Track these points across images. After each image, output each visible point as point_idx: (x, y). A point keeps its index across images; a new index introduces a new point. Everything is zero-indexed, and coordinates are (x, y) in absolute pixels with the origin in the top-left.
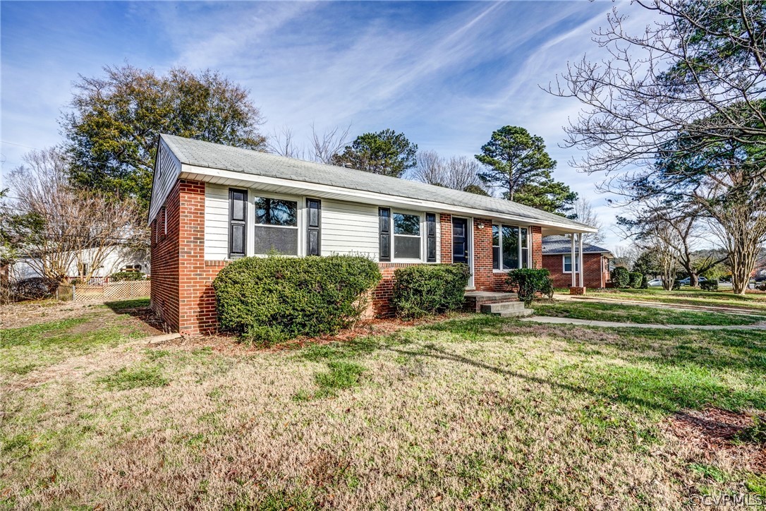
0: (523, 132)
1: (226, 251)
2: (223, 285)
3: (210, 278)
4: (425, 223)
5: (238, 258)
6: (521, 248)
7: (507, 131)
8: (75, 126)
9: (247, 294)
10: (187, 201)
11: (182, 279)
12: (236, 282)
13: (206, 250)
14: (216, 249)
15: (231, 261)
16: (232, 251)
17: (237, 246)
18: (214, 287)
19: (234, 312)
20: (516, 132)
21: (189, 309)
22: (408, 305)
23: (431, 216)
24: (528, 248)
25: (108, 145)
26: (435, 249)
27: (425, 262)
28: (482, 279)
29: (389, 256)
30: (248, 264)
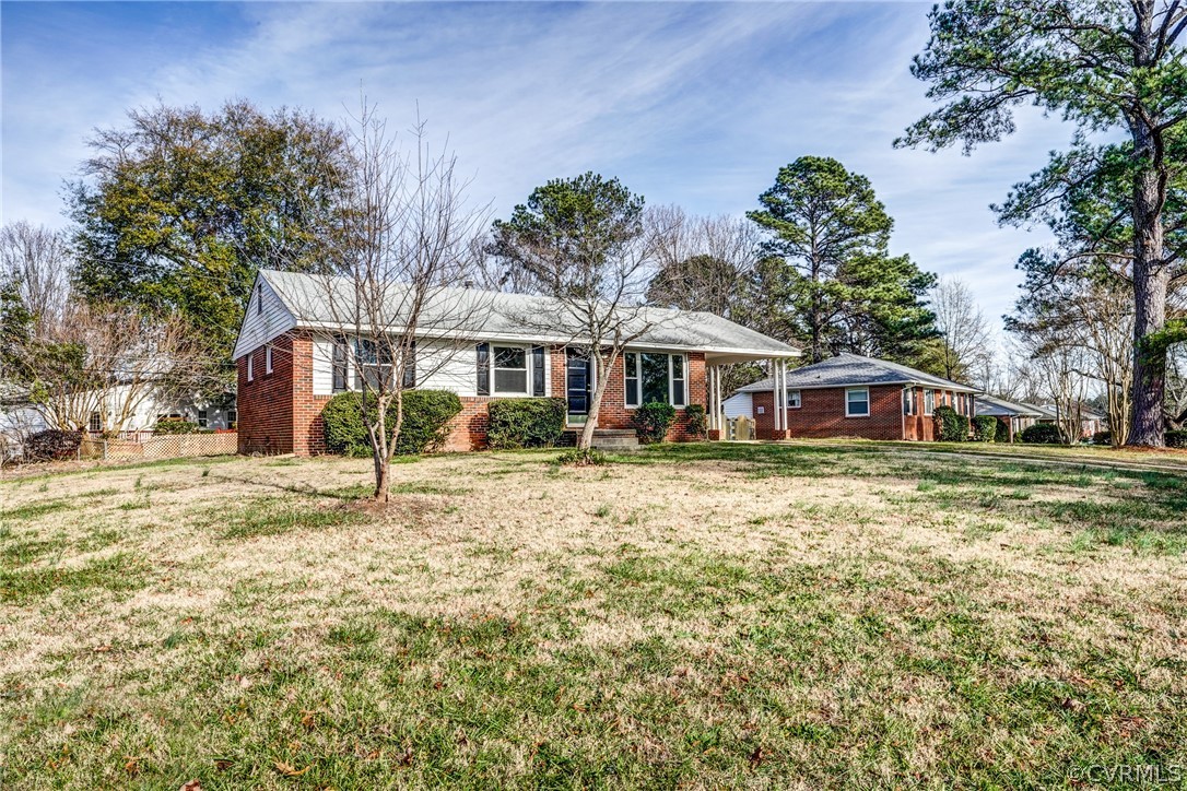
0: (832, 168)
1: (330, 387)
2: (329, 413)
3: (319, 409)
4: (532, 355)
5: (341, 393)
6: (671, 379)
7: (803, 167)
8: (82, 199)
9: (348, 419)
10: (299, 347)
11: (296, 410)
12: (339, 410)
13: (315, 386)
14: (322, 385)
15: (335, 394)
16: (335, 388)
17: (339, 382)
18: (322, 415)
19: (338, 434)
20: (820, 168)
21: (301, 435)
22: (497, 436)
23: (539, 349)
24: (684, 379)
25: (145, 237)
26: (543, 382)
27: (532, 396)
28: (608, 416)
29: (488, 391)
30: (347, 397)
